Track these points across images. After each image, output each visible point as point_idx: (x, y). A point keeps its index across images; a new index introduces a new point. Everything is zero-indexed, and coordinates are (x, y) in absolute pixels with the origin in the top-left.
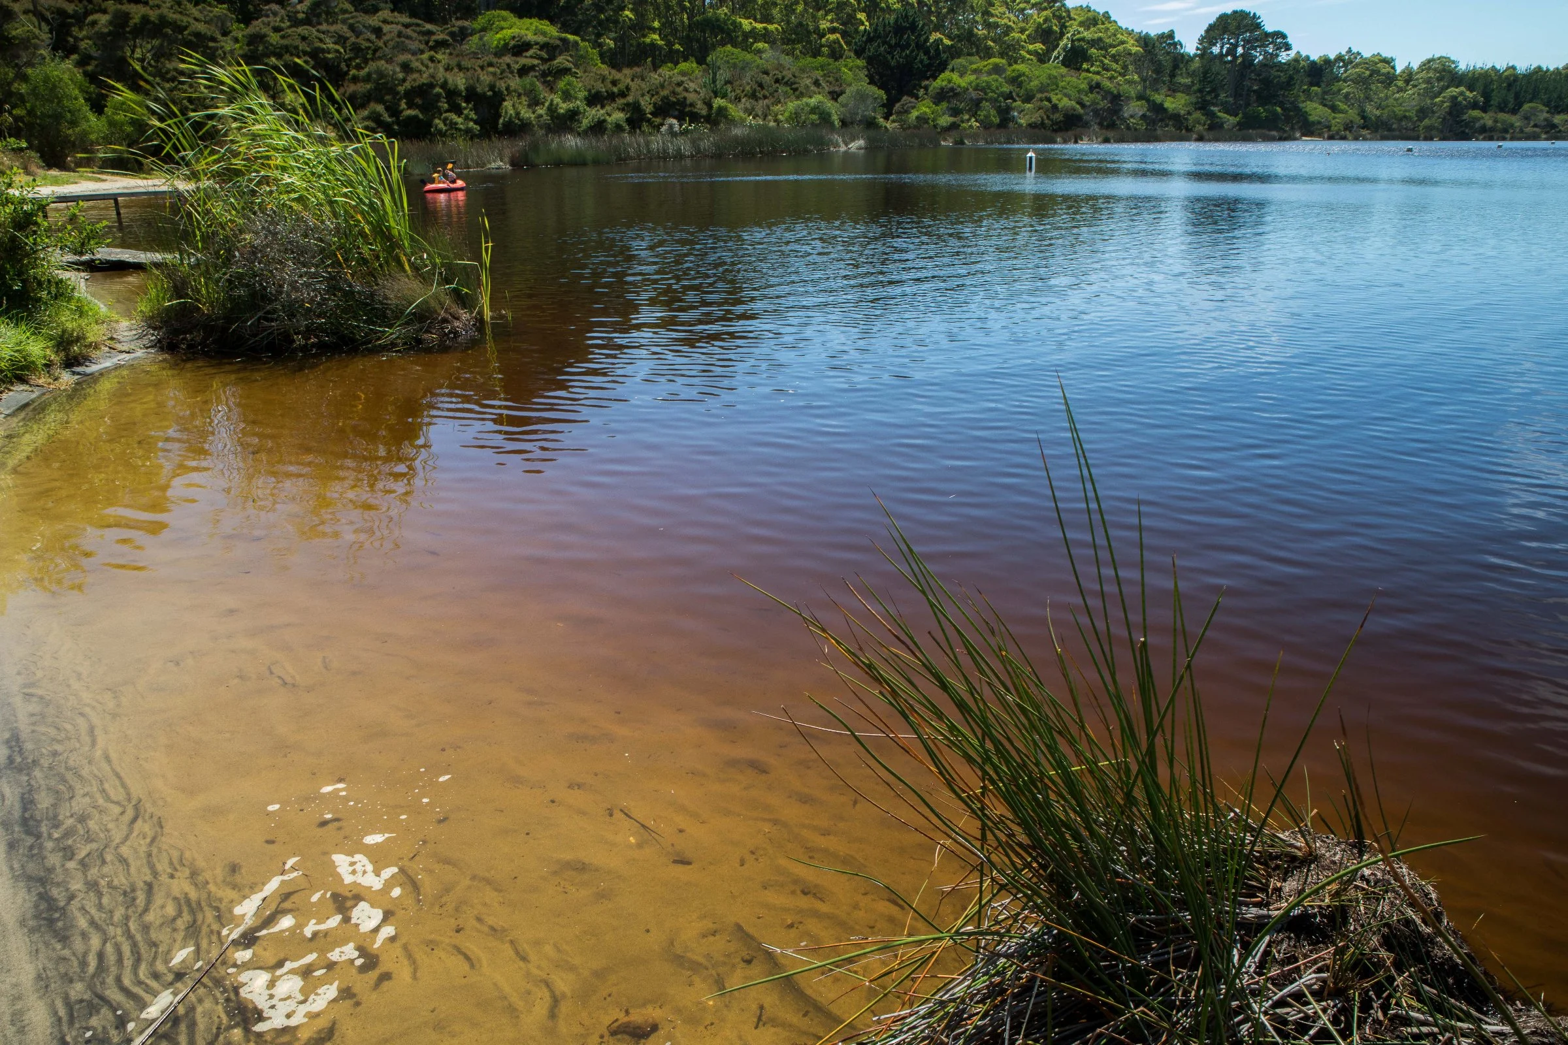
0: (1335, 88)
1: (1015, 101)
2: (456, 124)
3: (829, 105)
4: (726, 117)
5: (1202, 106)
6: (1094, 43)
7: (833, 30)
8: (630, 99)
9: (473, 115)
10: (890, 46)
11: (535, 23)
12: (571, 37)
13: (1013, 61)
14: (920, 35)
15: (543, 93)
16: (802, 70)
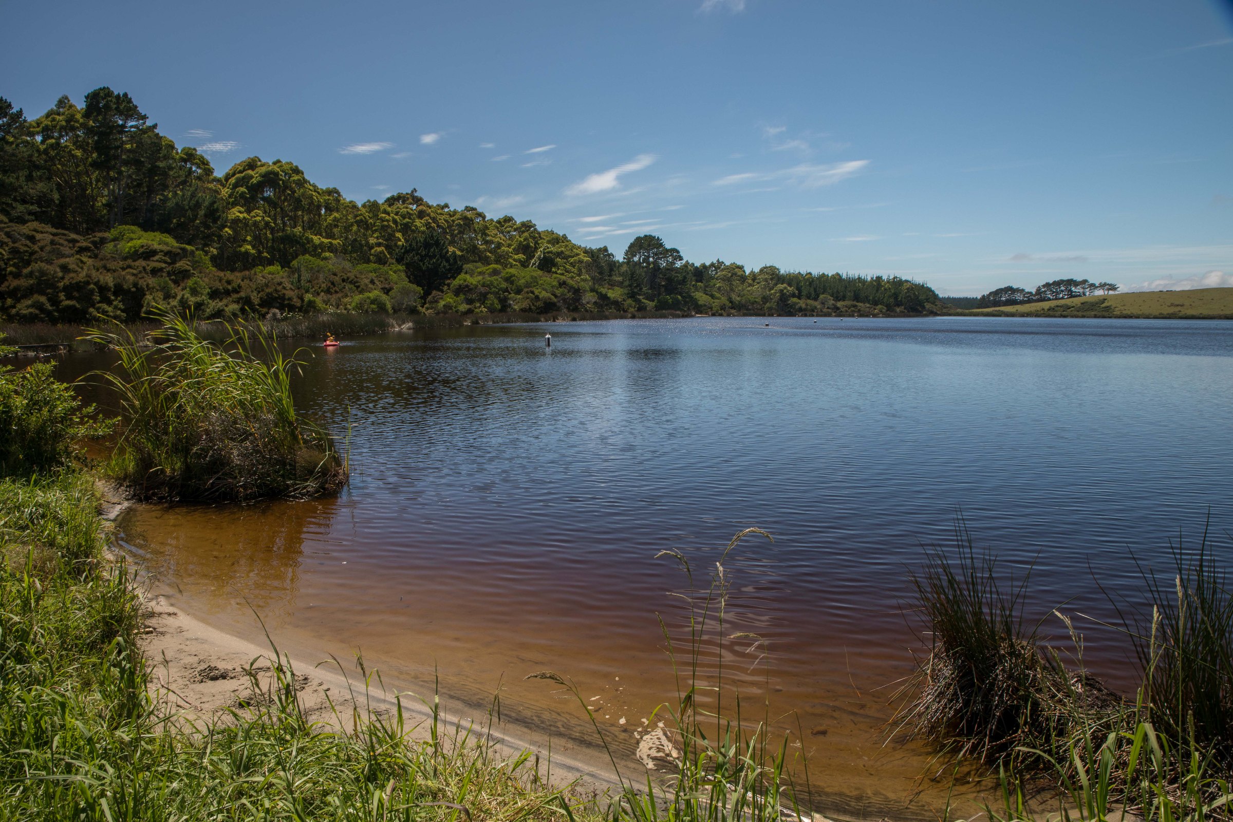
0: (712, 284)
1: (510, 293)
2: (107, 312)
3: (384, 297)
4: (315, 308)
5: (632, 295)
6: (559, 254)
7: (379, 245)
8: (243, 294)
9: (121, 306)
10: (422, 256)
11: (158, 236)
12: (189, 247)
13: (505, 266)
14: (442, 249)
15: (174, 289)
16: (361, 273)
